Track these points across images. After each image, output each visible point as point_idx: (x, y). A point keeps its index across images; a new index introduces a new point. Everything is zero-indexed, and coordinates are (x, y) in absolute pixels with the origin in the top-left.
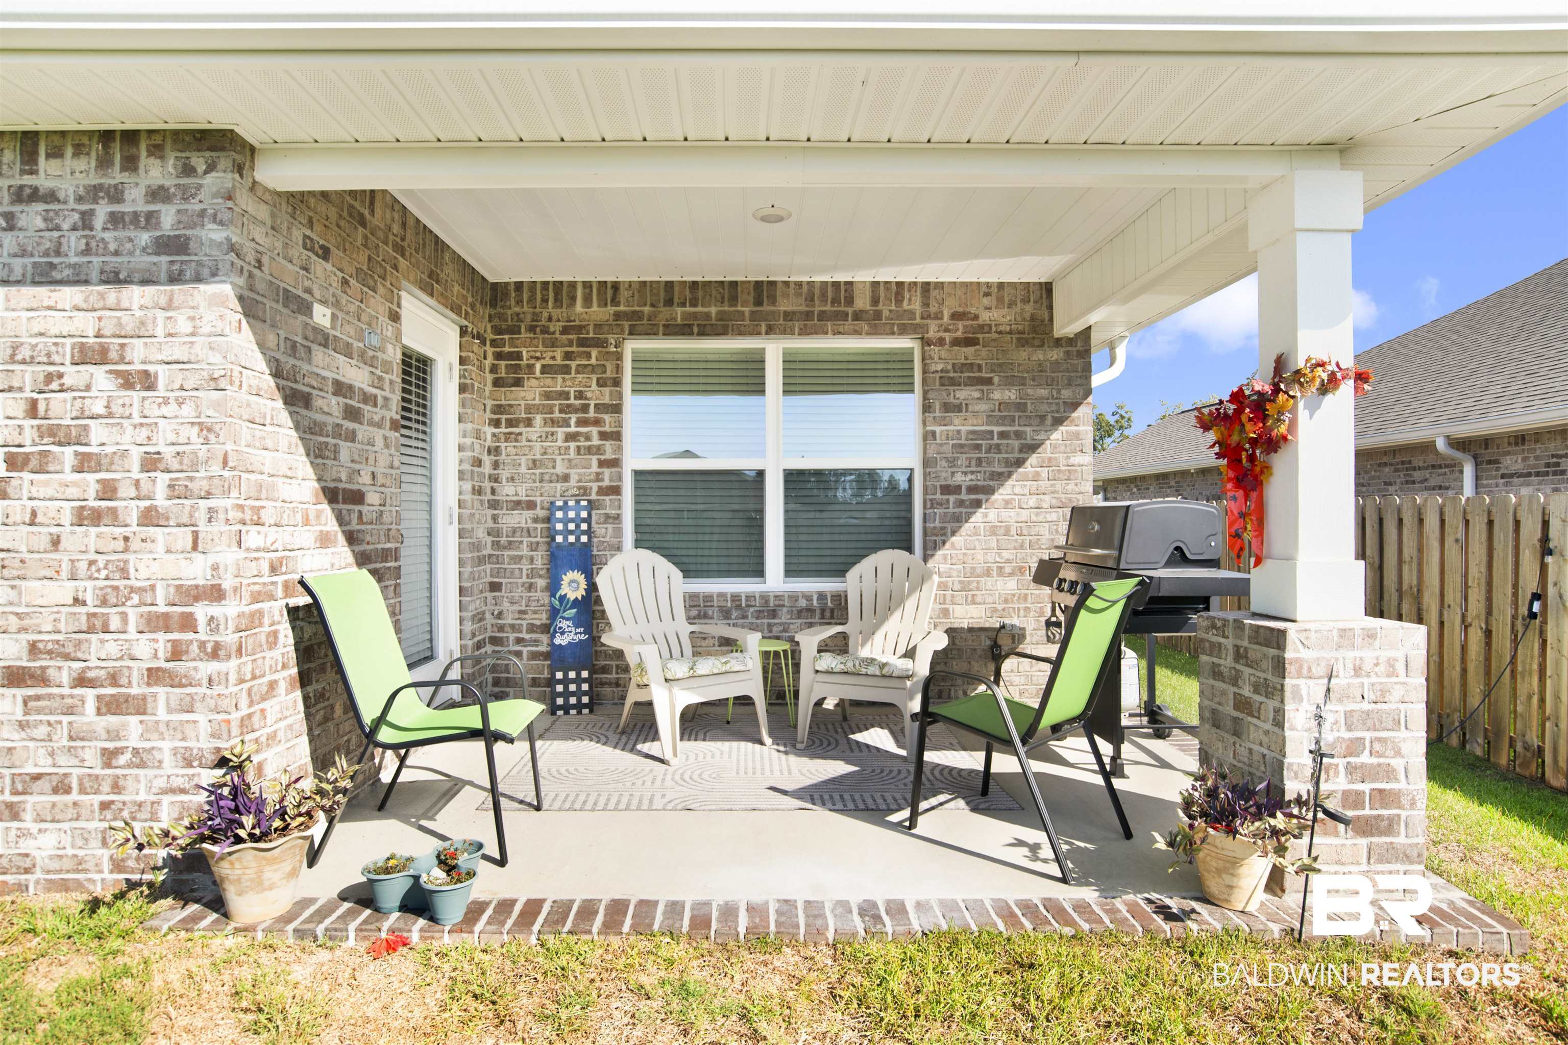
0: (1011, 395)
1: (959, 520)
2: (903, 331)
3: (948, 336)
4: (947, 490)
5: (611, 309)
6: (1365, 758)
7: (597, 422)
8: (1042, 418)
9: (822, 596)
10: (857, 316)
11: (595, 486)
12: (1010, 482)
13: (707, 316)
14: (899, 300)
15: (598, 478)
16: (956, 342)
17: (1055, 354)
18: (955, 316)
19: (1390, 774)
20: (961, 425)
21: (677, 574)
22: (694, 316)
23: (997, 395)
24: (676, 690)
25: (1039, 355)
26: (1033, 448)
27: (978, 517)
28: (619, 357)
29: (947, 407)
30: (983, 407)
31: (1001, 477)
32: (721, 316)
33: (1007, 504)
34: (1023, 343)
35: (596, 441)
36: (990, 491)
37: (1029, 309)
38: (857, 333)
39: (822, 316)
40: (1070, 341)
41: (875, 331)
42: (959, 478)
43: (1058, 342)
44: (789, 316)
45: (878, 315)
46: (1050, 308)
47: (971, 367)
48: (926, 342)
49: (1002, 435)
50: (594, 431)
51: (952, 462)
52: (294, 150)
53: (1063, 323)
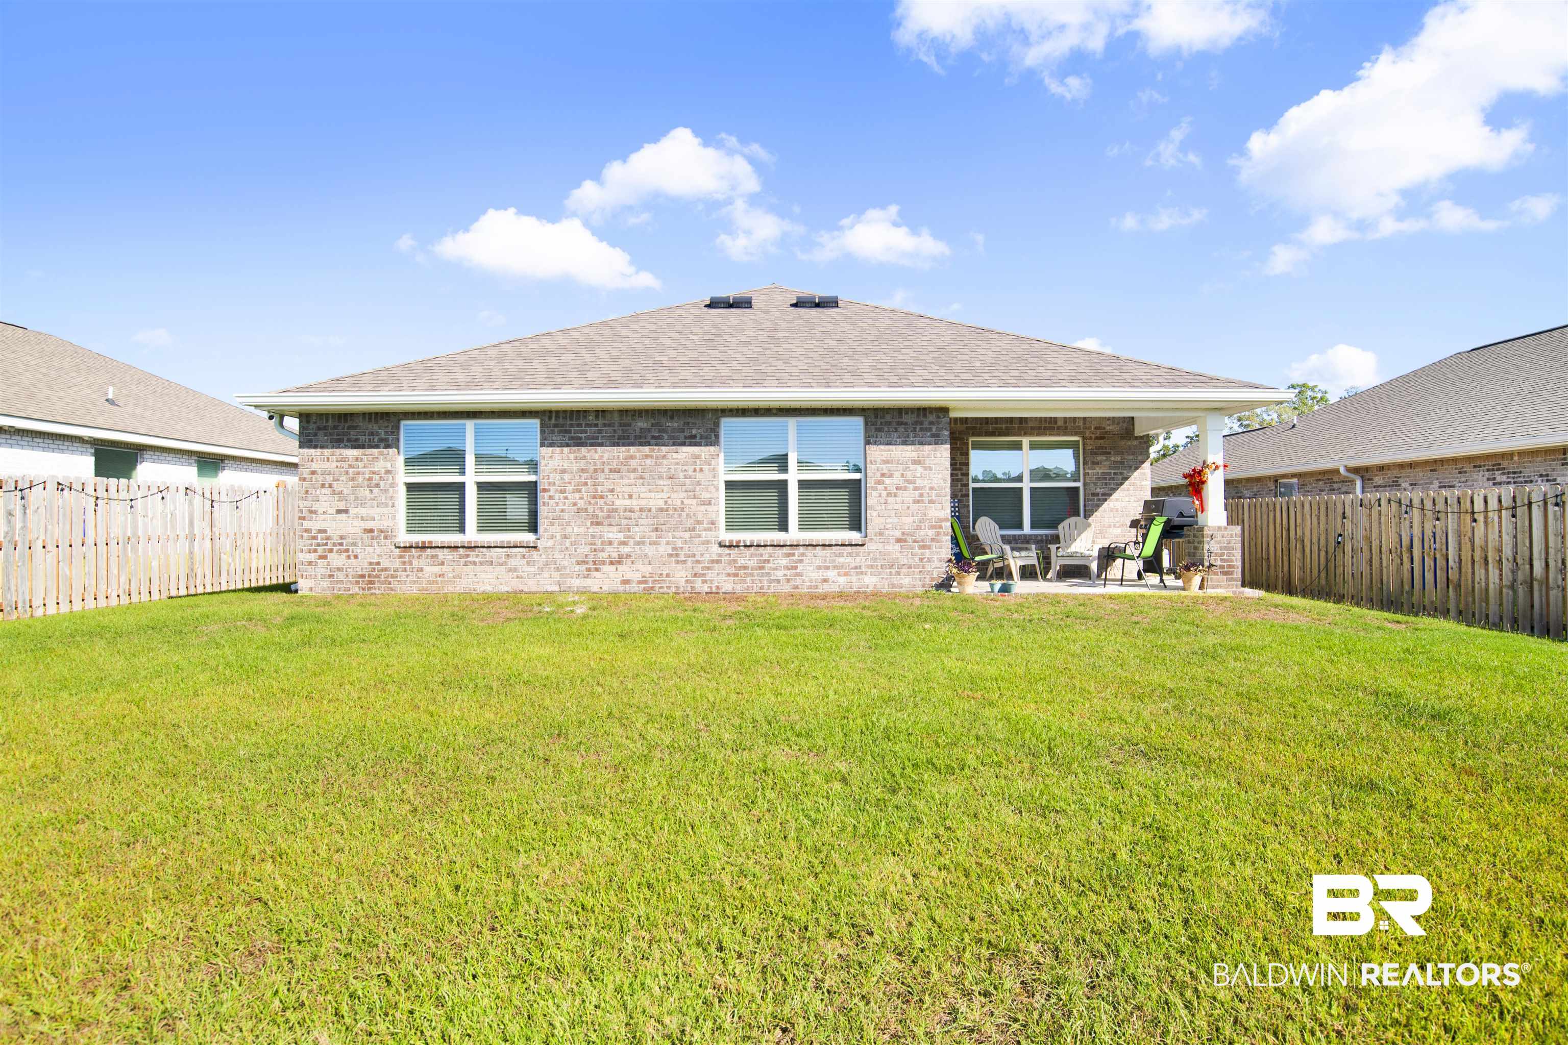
0: (1118, 458)
1: (1098, 506)
2: (1076, 434)
3: (1093, 436)
4: (1093, 495)
5: (965, 426)
6: (1225, 557)
7: (961, 469)
8: (1131, 467)
9: (1046, 535)
10: (1058, 428)
11: (960, 494)
12: (1118, 492)
13: (1001, 428)
14: (1075, 423)
15: (961, 490)
16: (1097, 438)
17: (1135, 443)
18: (1096, 428)
19: (1232, 561)
20: (1099, 470)
21: (997, 527)
22: (996, 428)
23: (1113, 459)
24: (1016, 560)
25: (1129, 443)
26: (1127, 478)
27: (1105, 505)
28: (968, 444)
29: (1094, 463)
30: (1107, 463)
31: (1115, 490)
32: (1007, 428)
33: (1117, 500)
34: (1122, 438)
35: (960, 477)
36: (1110, 495)
37: (1125, 425)
38: (1058, 435)
39: (1045, 428)
40: (1141, 437)
41: (1065, 434)
42: (1098, 490)
43: (1136, 438)
44: (1032, 428)
45: (1066, 428)
46: (1133, 425)
47: (1102, 448)
48: (1084, 438)
49: (1115, 474)
50: (959, 473)
51: (1095, 484)
52: (960, 409)
53: (1139, 431)
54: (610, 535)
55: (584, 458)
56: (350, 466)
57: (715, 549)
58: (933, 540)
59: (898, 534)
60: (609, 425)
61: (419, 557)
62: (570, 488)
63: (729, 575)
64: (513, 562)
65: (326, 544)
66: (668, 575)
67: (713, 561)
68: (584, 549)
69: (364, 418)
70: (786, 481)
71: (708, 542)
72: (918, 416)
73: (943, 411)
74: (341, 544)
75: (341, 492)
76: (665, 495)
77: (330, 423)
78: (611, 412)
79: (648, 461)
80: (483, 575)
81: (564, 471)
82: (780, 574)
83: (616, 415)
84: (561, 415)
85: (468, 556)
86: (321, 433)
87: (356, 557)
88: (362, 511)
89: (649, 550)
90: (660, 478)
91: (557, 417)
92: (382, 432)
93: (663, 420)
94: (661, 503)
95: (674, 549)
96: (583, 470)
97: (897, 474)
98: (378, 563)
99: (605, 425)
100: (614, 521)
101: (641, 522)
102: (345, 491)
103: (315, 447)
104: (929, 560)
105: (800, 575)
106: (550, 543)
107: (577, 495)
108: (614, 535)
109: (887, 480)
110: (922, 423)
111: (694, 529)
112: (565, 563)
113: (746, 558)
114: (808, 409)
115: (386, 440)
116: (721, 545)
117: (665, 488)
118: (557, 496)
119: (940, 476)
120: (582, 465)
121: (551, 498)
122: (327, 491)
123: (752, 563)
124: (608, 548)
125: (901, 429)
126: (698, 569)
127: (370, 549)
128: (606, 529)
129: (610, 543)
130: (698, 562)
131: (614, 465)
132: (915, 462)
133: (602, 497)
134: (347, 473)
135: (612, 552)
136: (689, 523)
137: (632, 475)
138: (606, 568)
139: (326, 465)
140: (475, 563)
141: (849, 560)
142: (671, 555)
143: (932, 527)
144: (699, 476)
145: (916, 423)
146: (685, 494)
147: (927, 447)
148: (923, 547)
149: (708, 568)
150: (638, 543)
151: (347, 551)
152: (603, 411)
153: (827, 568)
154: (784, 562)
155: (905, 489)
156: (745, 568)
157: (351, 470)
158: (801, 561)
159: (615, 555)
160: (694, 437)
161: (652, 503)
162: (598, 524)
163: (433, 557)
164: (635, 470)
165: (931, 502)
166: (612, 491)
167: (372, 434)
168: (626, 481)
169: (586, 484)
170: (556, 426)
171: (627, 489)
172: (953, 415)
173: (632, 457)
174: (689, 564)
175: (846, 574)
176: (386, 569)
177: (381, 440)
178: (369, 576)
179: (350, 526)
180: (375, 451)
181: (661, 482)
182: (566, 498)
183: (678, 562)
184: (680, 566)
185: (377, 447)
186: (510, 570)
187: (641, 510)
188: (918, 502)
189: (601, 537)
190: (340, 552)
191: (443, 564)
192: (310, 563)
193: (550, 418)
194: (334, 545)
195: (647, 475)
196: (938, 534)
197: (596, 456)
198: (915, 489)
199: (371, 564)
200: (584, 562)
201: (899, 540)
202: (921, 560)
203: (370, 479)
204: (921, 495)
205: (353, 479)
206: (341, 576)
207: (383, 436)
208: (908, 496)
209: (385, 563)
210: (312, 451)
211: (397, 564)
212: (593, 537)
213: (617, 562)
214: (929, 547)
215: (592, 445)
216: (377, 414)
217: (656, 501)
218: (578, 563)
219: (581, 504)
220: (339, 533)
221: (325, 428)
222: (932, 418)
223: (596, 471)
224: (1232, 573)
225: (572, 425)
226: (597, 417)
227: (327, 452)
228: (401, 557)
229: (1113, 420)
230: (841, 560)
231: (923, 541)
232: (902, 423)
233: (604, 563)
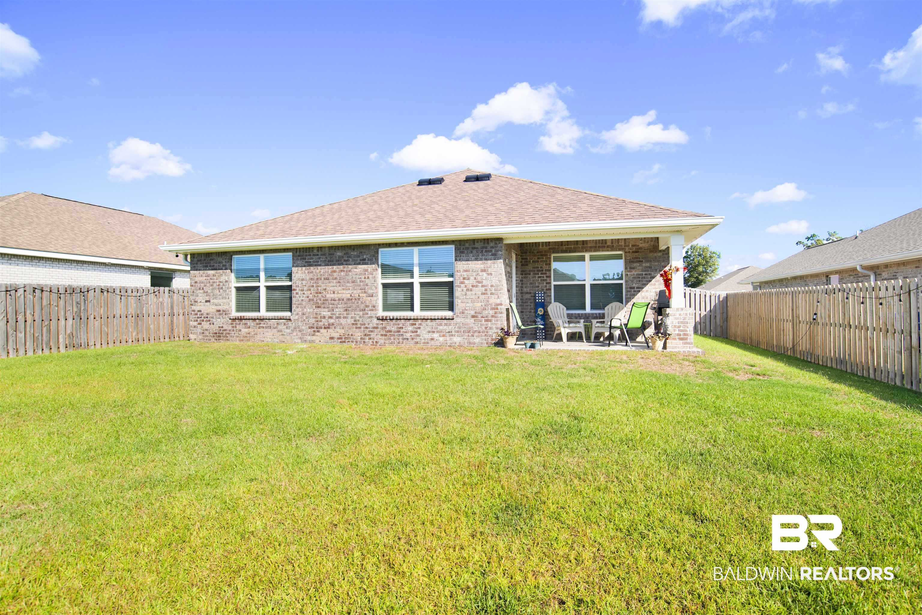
0: (648, 264)
1: (634, 295)
2: (619, 250)
3: (631, 251)
4: (631, 288)
5: (548, 247)
6: (681, 328)
8: (656, 270)
9: (599, 314)
10: (608, 247)
11: (545, 289)
12: (647, 286)
13: (571, 248)
14: (618, 243)
15: (546, 286)
16: (633, 252)
17: (660, 254)
18: (633, 246)
19: (686, 331)
20: (634, 272)
21: (565, 308)
22: (568, 248)
23: (644, 265)
24: (566, 329)
25: (655, 254)
26: (654, 277)
27: (639, 294)
28: (550, 258)
29: (631, 268)
30: (640, 268)
31: (645, 285)
32: (574, 248)
33: (647, 291)
34: (651, 252)
35: (545, 278)
36: (643, 288)
37: (652, 243)
38: (608, 251)
39: (599, 247)
40: (664, 251)
41: (612, 250)
42: (634, 285)
43: (660, 251)
44: (591, 247)
45: (613, 246)
46: (658, 243)
47: (637, 258)
48: (626, 252)
49: (646, 274)
50: (545, 276)
51: (632, 281)
52: (509, 238)
54: (324, 313)
55: (312, 272)
56: (211, 279)
57: (375, 321)
58: (492, 316)
59: (473, 313)
60: (324, 255)
61: (239, 324)
62: (305, 288)
63: (382, 335)
64: (280, 327)
65: (201, 317)
66: (352, 335)
67: (374, 328)
68: (312, 321)
69: (216, 255)
70: (413, 283)
71: (371, 317)
72: (484, 243)
73: (499, 240)
74: (207, 317)
75: (207, 292)
76: (350, 292)
77: (203, 258)
78: (325, 247)
79: (342, 273)
80: (267, 334)
81: (303, 280)
82: (408, 335)
83: (327, 249)
84: (302, 250)
85: (260, 324)
86: (199, 263)
87: (213, 324)
88: (216, 301)
89: (343, 321)
90: (348, 282)
91: (300, 251)
92: (224, 261)
93: (350, 251)
94: (349, 296)
95: (355, 321)
96: (312, 279)
97: (472, 278)
98: (222, 327)
99: (322, 255)
100: (326, 306)
101: (339, 306)
102: (209, 291)
103: (197, 270)
104: (491, 328)
105: (418, 336)
106: (297, 317)
107: (309, 292)
108: (327, 313)
109: (466, 281)
110: (486, 248)
111: (365, 310)
112: (304, 328)
113: (391, 327)
114: (423, 242)
115: (225, 265)
116: (378, 319)
117: (351, 288)
118: (300, 292)
119: (497, 278)
120: (311, 276)
121: (297, 293)
122: (201, 291)
123: (394, 329)
124: (323, 320)
125: (474, 251)
126: (367, 331)
127: (219, 320)
128: (323, 310)
129: (324, 317)
130: (367, 328)
131: (326, 276)
132: (483, 271)
133: (320, 293)
134: (209, 282)
135: (325, 322)
136: (362, 307)
137: (335, 281)
138: (322, 331)
139: (201, 279)
140: (263, 327)
141: (445, 327)
142: (353, 324)
143: (492, 309)
144: (367, 280)
145: (483, 248)
146: (360, 291)
147: (489, 262)
148: (487, 321)
149: (372, 331)
150: (338, 318)
151: (209, 321)
152: (321, 247)
153: (434, 332)
154: (410, 328)
155: (477, 286)
156: (390, 331)
157: (211, 281)
158: (419, 328)
159: (326, 324)
160: (364, 260)
161: (344, 296)
162: (319, 307)
163: (246, 324)
164: (336, 279)
165: (492, 294)
166: (325, 289)
167: (220, 263)
168: (332, 284)
169: (313, 286)
170: (299, 256)
171: (332, 288)
172: (505, 242)
173: (335, 272)
174: (362, 329)
175: (444, 336)
176: (225, 330)
177: (223, 266)
178: (219, 333)
179: (210, 309)
180: (221, 271)
181: (348, 285)
182: (304, 294)
183: (356, 328)
184: (358, 330)
185: (222, 269)
186: (279, 331)
187: (339, 300)
188: (484, 294)
189: (320, 314)
190: (207, 321)
191: (249, 328)
192: (195, 327)
193: (296, 252)
194: (204, 318)
195: (341, 281)
196: (496, 313)
197: (318, 271)
198: (483, 286)
199: (219, 327)
200: (312, 327)
201: (473, 317)
202: (486, 328)
203: (219, 285)
204: (486, 290)
205: (212, 285)
206: (207, 333)
207: (224, 263)
208: (479, 290)
209: (225, 327)
210: (196, 272)
211: (230, 327)
212: (316, 314)
213: (327, 328)
214: (490, 321)
215: (316, 266)
216: (221, 252)
217: (346, 295)
218: (310, 328)
219: (311, 297)
220: (206, 312)
221: (200, 260)
222: (492, 244)
223: (317, 279)
224: (686, 339)
225: (306, 255)
226: (318, 250)
227: (201, 272)
228: (232, 324)
229: (644, 240)
230: (441, 327)
231: (487, 317)
232: (473, 248)
233: (321, 328)
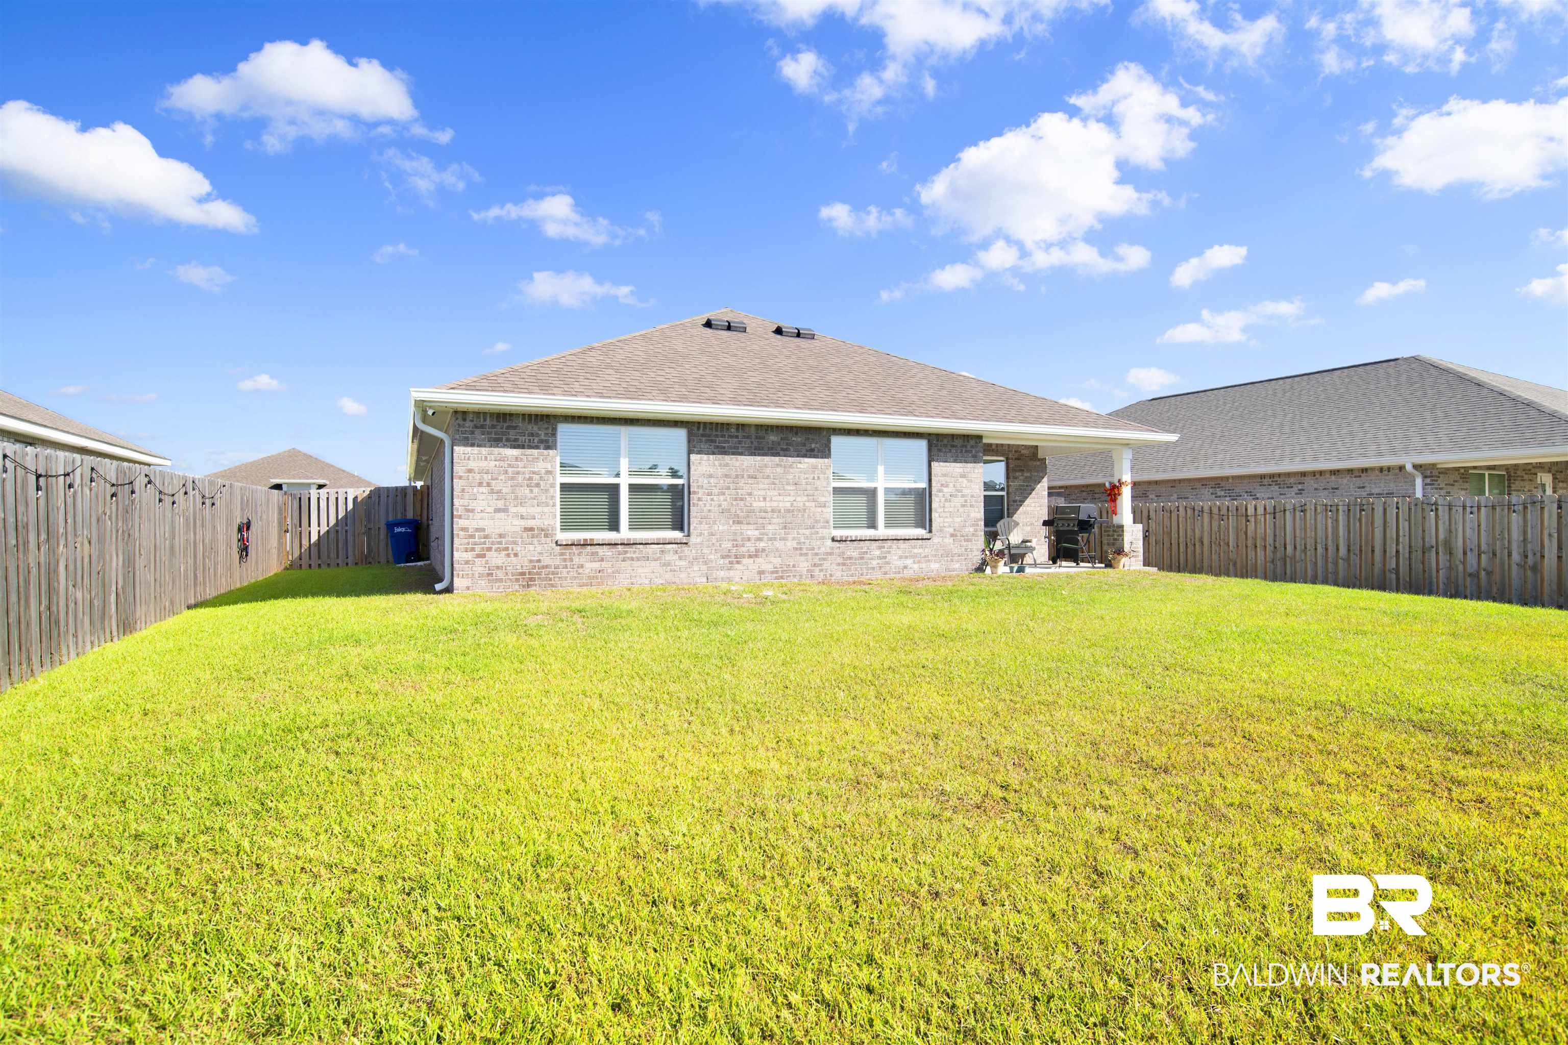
0: (1028, 475)
1: (1017, 510)
3: (1014, 457)
6: (1134, 545)
8: (1036, 480)
12: (1028, 500)
14: (1003, 447)
16: (1016, 459)
17: (1038, 464)
18: (1015, 451)
19: (1137, 548)
20: (1017, 483)
23: (1025, 475)
25: (1035, 464)
26: (1034, 489)
29: (1014, 478)
30: (1021, 478)
31: (1026, 498)
33: (1028, 506)
34: (1031, 460)
36: (1025, 501)
37: (1033, 451)
38: (992, 455)
41: (996, 455)
42: (1015, 498)
43: (1039, 461)
46: (1037, 451)
47: (1016, 466)
49: (1026, 486)
52: (988, 437)
53: (1040, 456)
54: (749, 533)
55: (727, 465)
56: (510, 466)
57: (829, 543)
58: (973, 534)
59: (951, 530)
60: (748, 437)
61: (579, 554)
62: (716, 491)
63: (839, 564)
64: (668, 557)
65: (485, 543)
66: (794, 566)
67: (827, 554)
68: (728, 545)
69: (524, 419)
70: (876, 488)
71: (823, 538)
72: (964, 441)
73: (979, 437)
74: (500, 543)
75: (500, 492)
76: (791, 499)
77: (488, 422)
78: (749, 425)
79: (779, 470)
80: (640, 570)
81: (711, 476)
82: (874, 563)
83: (753, 429)
84: (708, 426)
85: (626, 552)
86: (477, 432)
87: (516, 555)
88: (522, 510)
89: (778, 544)
90: (788, 484)
91: (705, 428)
92: (542, 433)
93: (790, 435)
94: (788, 505)
95: (799, 543)
96: (726, 476)
97: (951, 485)
98: (539, 561)
99: (744, 437)
100: (751, 520)
101: (774, 521)
102: (505, 490)
103: (472, 445)
104: (971, 550)
105: (888, 563)
106: (699, 540)
107: (722, 498)
108: (752, 533)
109: (945, 490)
110: (966, 447)
111: (813, 527)
112: (712, 557)
113: (851, 551)
114: (894, 432)
115: (547, 441)
116: (833, 540)
117: (792, 493)
118: (705, 497)
119: (977, 486)
120: (725, 470)
121: (699, 499)
122: (484, 490)
123: (855, 554)
124: (748, 544)
125: (953, 450)
126: (816, 561)
127: (531, 548)
128: (744, 527)
129: (749, 539)
130: (816, 554)
131: (751, 472)
132: (963, 476)
133: (742, 499)
134: (506, 472)
135: (750, 547)
136: (809, 522)
137: (766, 481)
138: (745, 561)
139: (484, 464)
140: (632, 559)
141: (921, 551)
142: (796, 549)
143: (973, 525)
144: (818, 483)
145: (963, 446)
146: (805, 498)
147: (967, 465)
148: (968, 540)
149: (824, 559)
150: (770, 539)
151: (507, 549)
152: (743, 425)
153: (906, 557)
154: (877, 553)
155: (956, 496)
156: (850, 558)
157: (510, 470)
158: (889, 552)
159: (753, 549)
160: (812, 450)
161: (781, 505)
162: (739, 523)
163: (593, 554)
164: (768, 477)
165: (971, 506)
166: (750, 494)
167: (532, 435)
168: (761, 486)
169: (728, 488)
170: (703, 435)
171: (762, 493)
172: (985, 441)
173: (766, 465)
174: (810, 557)
175: (919, 562)
176: (547, 567)
177: (541, 441)
178: (530, 573)
179: (512, 525)
180: (535, 452)
181: (788, 487)
182: (712, 500)
183: (801, 555)
184: (803, 558)
185: (537, 447)
186: (664, 565)
187: (773, 511)
188: (964, 506)
189: (742, 534)
190: (498, 550)
191: (602, 560)
192: (467, 562)
193: (699, 428)
194: (493, 543)
195: (777, 482)
196: (976, 530)
197: (737, 464)
198: (963, 496)
199: (531, 561)
200: (728, 556)
201: (952, 535)
202: (966, 550)
203: (530, 479)
204: (966, 501)
205: (512, 479)
206: (500, 574)
207: (543, 437)
208: (958, 501)
209: (546, 561)
210: (469, 449)
211: (558, 561)
212: (735, 534)
213: (755, 555)
214: (971, 540)
215: (733, 454)
216: (537, 415)
217: (784, 503)
218: (723, 557)
219: (725, 505)
220: (498, 531)
221: (482, 427)
222: (972, 442)
223: (737, 476)
224: (1137, 556)
225: (717, 436)
226: (737, 429)
227: (484, 451)
228: (562, 554)
230: (916, 551)
231: (967, 536)
232: (953, 446)
233: (743, 556)
